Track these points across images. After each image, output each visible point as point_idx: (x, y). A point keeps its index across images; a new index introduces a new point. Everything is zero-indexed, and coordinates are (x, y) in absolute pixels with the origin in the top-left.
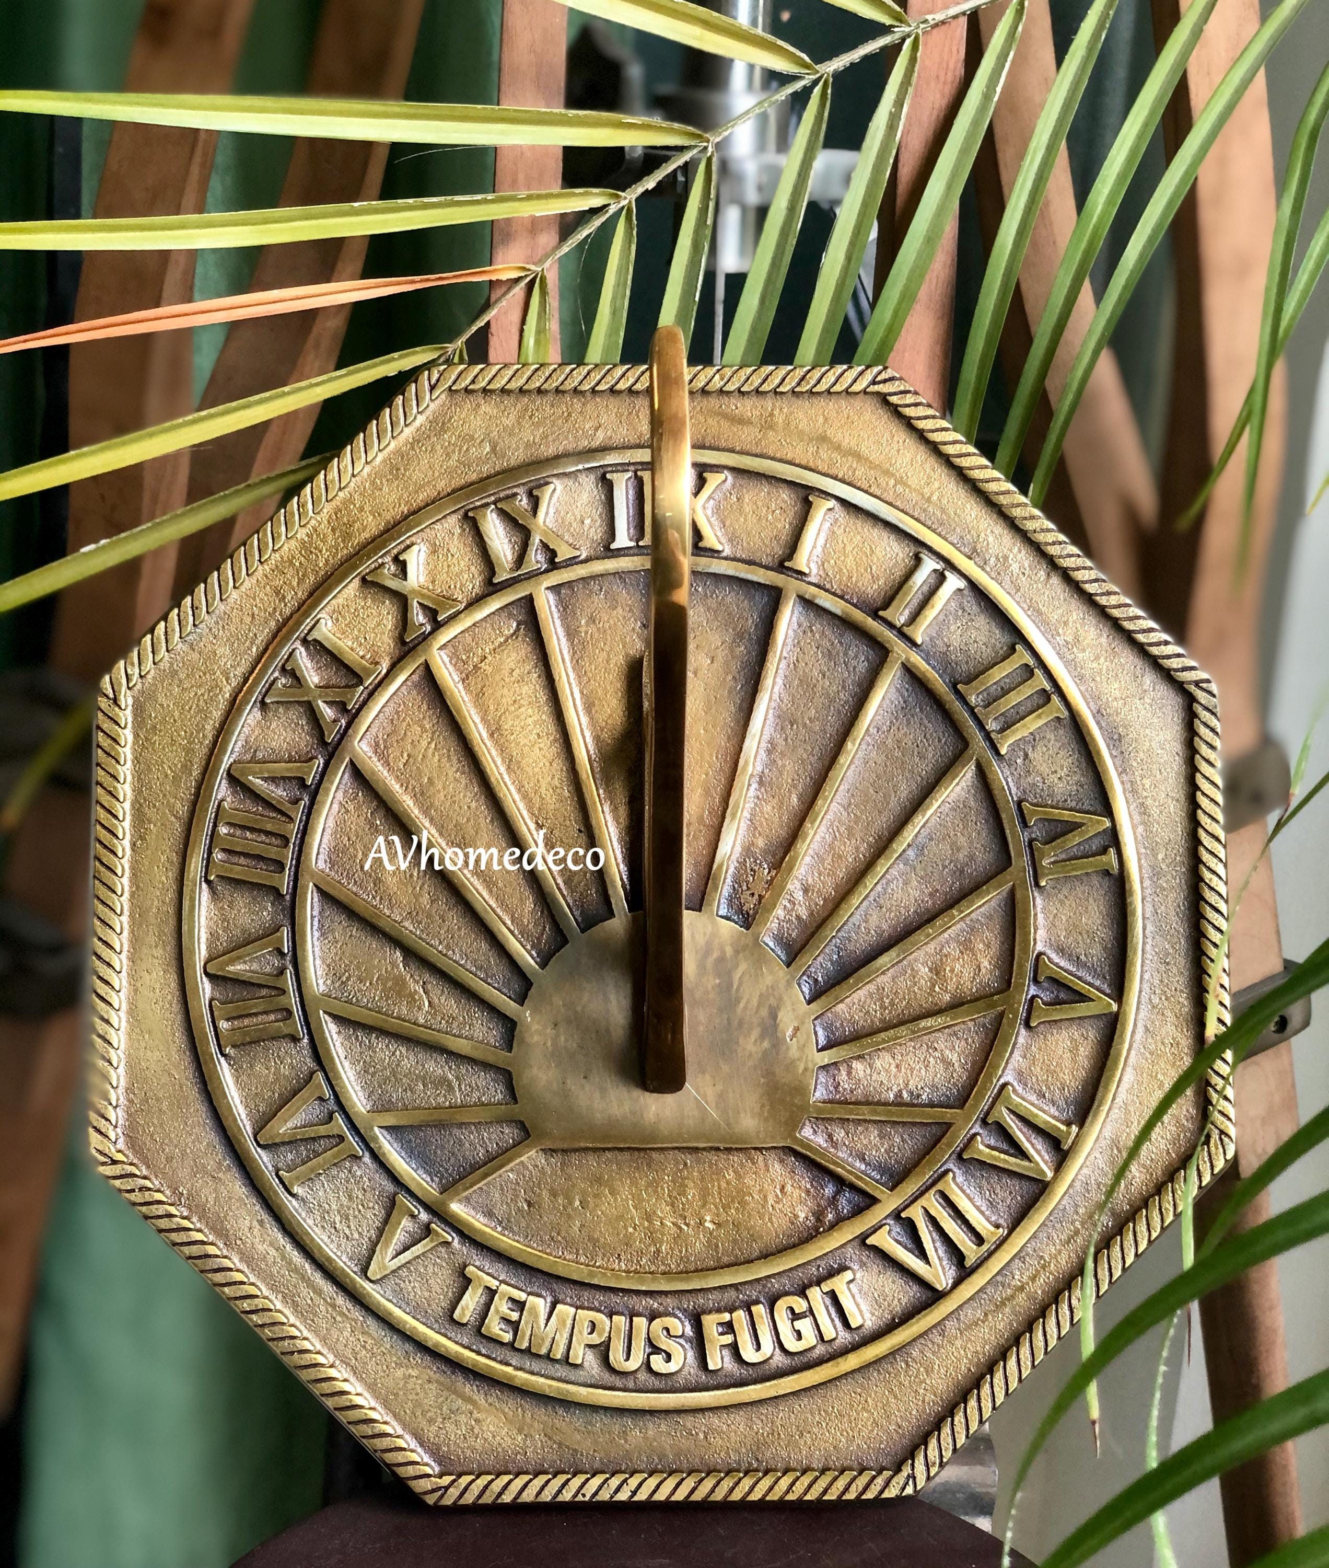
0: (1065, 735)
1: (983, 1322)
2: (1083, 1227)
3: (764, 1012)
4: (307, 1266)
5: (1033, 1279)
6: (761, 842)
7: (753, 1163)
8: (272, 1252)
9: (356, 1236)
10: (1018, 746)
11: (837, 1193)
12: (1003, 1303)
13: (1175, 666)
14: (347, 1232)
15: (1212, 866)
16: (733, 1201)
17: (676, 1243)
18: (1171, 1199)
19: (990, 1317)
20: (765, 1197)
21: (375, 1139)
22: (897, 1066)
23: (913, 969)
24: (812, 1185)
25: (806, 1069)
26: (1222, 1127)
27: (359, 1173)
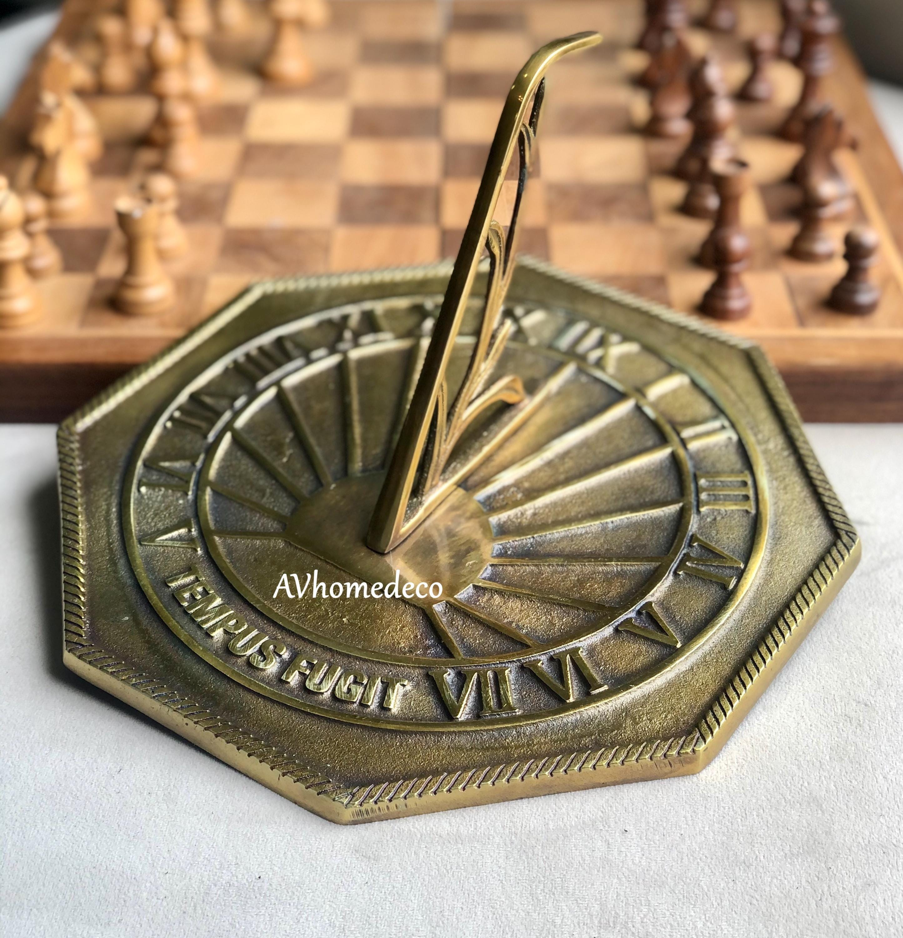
0: (746, 522)
1: (467, 751)
2: (571, 739)
3: (463, 548)
4: (115, 522)
5: (517, 747)
6: (526, 485)
7: (396, 608)
8: (104, 507)
9: (153, 524)
10: (713, 512)
11: (433, 646)
12: (487, 749)
13: (838, 519)
14: (150, 521)
15: (794, 612)
16: (368, 618)
17: (318, 618)
18: (640, 750)
19: (474, 750)
20: (389, 626)
21: (204, 491)
22: (521, 611)
23: (568, 574)
24: (421, 635)
25: (465, 582)
26: (703, 733)
27: (181, 502)
